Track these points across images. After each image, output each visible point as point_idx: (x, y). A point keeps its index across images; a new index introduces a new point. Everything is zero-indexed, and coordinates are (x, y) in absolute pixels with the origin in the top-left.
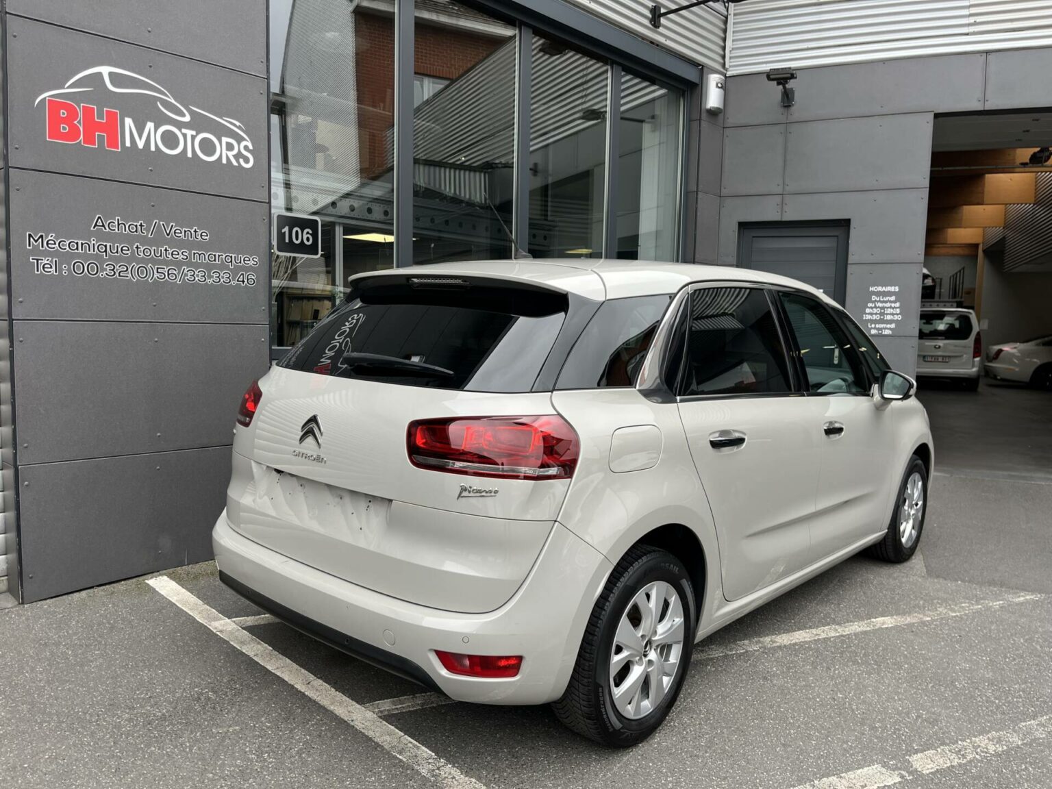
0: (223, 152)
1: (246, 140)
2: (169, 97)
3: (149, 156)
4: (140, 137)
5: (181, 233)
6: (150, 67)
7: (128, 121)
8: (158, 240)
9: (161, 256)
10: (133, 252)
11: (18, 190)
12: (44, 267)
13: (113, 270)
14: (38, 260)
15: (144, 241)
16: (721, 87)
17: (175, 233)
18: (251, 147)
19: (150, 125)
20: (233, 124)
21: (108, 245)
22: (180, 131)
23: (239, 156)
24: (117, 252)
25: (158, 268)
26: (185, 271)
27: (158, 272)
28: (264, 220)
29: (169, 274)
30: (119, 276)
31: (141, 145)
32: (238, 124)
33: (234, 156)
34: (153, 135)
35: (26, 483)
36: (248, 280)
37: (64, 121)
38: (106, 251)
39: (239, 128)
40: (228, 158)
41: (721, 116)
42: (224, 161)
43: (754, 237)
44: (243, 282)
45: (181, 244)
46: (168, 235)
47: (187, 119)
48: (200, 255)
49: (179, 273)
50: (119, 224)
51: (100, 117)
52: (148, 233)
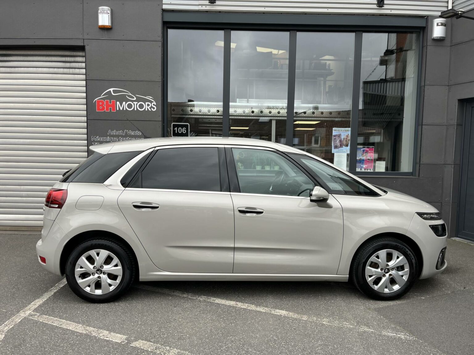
0: (146, 107)
1: (154, 102)
2: (129, 93)
3: (124, 112)
4: (121, 107)
6: (124, 86)
7: (118, 103)
8: (126, 136)
10: (119, 140)
11: (90, 125)
14: (94, 143)
15: (122, 136)
17: (131, 133)
18: (155, 104)
19: (124, 103)
20: (149, 98)
22: (133, 103)
23: (152, 107)
24: (115, 140)
28: (160, 127)
31: (121, 109)
32: (151, 97)
33: (150, 108)
37: (101, 105)
38: (112, 140)
39: (152, 99)
40: (147, 108)
41: (447, 40)
42: (146, 110)
47: (135, 99)
50: (115, 132)
51: (110, 103)
52: (123, 134)
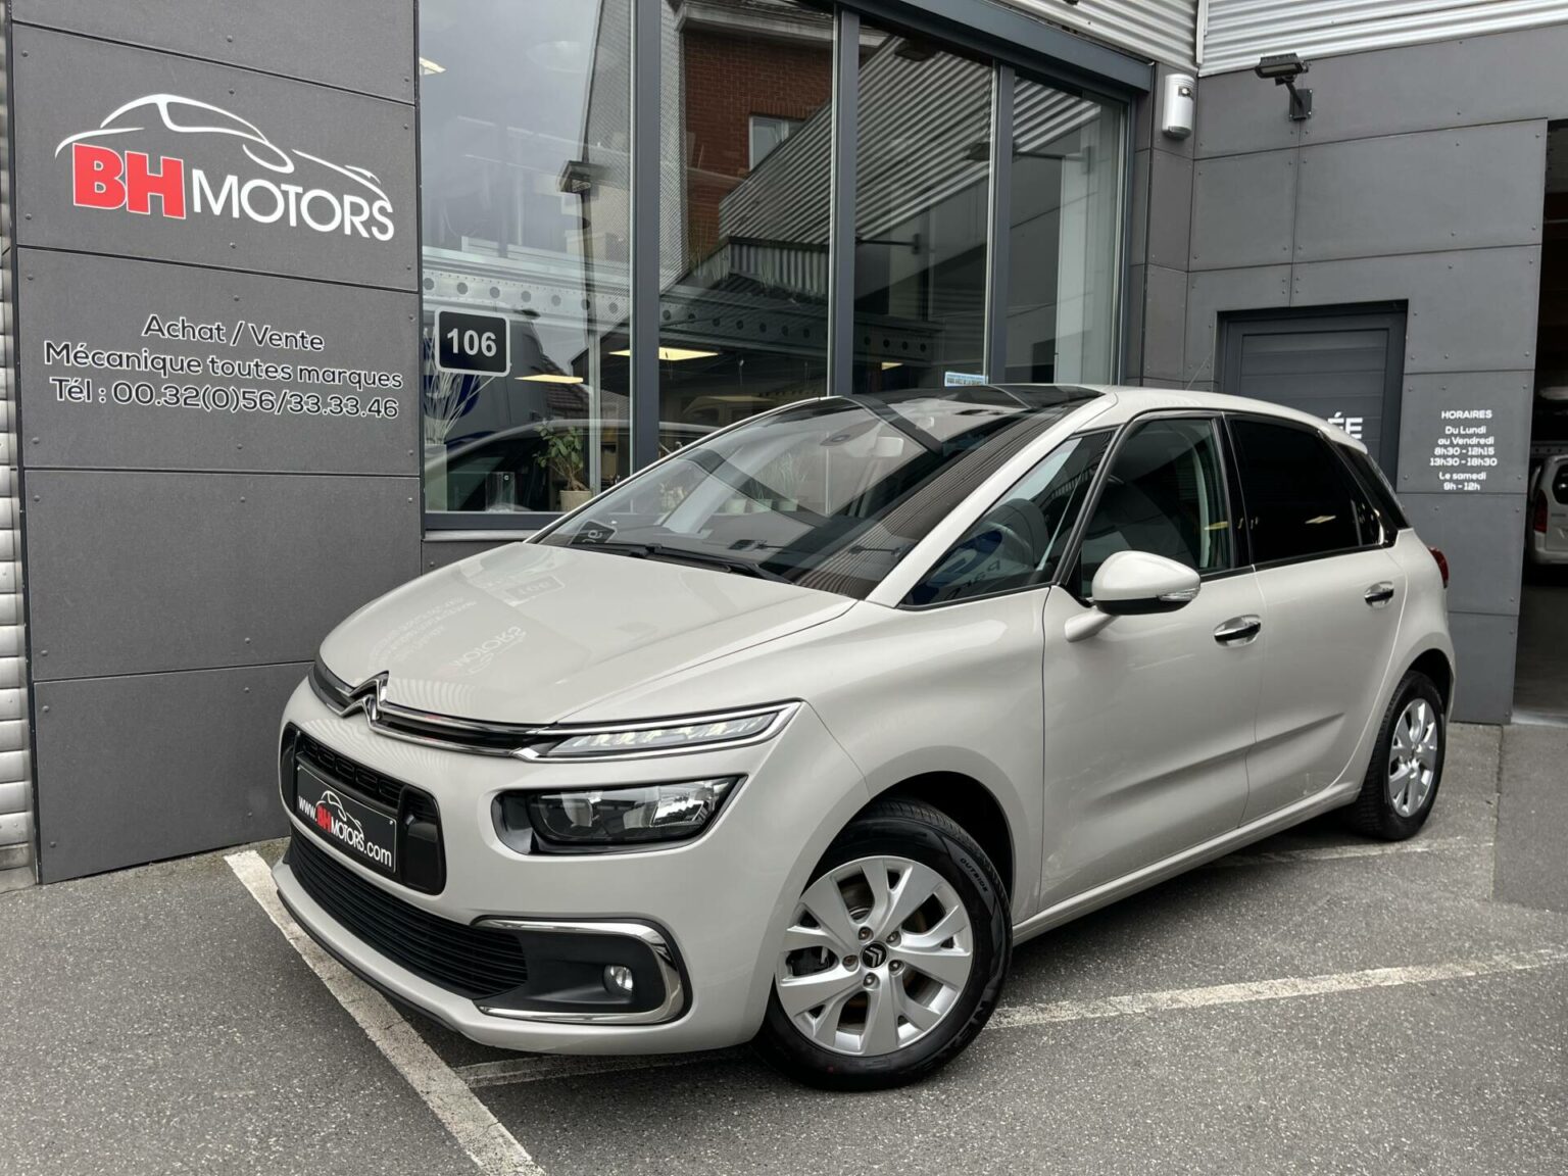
0: (345, 217)
1: (382, 199)
2: (260, 137)
3: (230, 225)
4: (216, 198)
5: (280, 339)
6: (232, 93)
7: (198, 175)
8: (245, 351)
9: (249, 374)
10: (206, 369)
11: (30, 279)
12: (70, 392)
13: (175, 395)
14: (61, 381)
15: (223, 351)
16: (1188, 95)
17: (271, 339)
18: (390, 209)
19: (231, 180)
20: (361, 175)
21: (168, 358)
22: (279, 187)
23: (370, 223)
24: (182, 369)
25: (244, 393)
26: (288, 397)
27: (244, 398)
28: (411, 318)
29: (261, 401)
30: (185, 404)
31: (217, 209)
32: (369, 174)
33: (362, 223)
34: (236, 194)
35: (46, 707)
36: (386, 409)
37: (100, 176)
38: (164, 367)
39: (371, 180)
40: (353, 225)
41: (1189, 140)
42: (348, 231)
43: (1245, 335)
44: (379, 412)
45: (280, 356)
46: (260, 342)
47: (289, 168)
48: (309, 372)
49: (277, 401)
50: (184, 328)
51: (155, 168)
52: (229, 340)
